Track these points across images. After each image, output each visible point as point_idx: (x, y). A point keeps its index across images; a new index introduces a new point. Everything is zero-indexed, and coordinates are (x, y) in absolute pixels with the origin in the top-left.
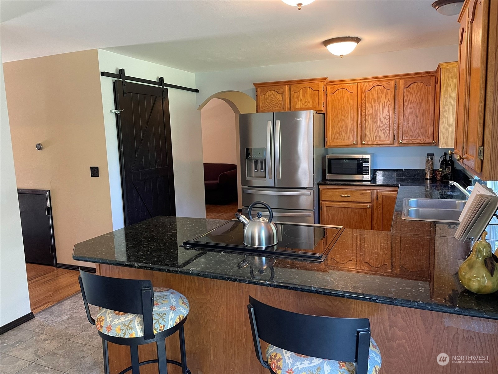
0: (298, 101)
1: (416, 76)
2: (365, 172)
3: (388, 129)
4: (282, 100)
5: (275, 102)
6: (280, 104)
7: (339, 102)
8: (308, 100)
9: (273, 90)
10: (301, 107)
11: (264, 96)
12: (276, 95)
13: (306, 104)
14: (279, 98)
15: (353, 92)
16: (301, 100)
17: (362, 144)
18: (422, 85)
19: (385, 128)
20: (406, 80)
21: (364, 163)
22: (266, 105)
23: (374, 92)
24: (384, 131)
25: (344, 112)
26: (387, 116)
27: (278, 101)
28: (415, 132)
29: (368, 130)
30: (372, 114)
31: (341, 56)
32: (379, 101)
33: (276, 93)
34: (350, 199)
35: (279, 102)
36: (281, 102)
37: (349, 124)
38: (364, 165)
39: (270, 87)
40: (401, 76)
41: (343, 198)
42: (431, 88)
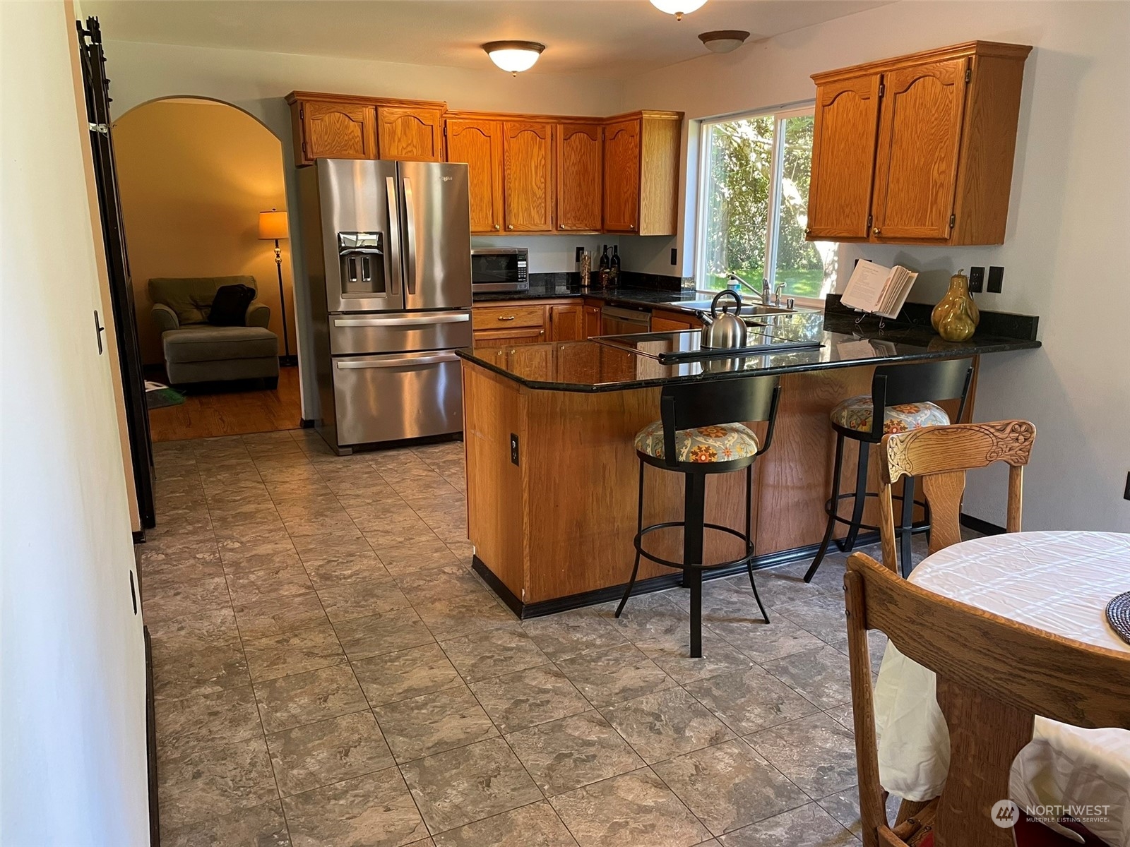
0: (394, 141)
1: (578, 122)
2: (521, 278)
3: (543, 205)
4: (360, 135)
5: (346, 138)
6: (357, 144)
7: (468, 152)
8: (412, 141)
9: (341, 113)
10: (400, 153)
11: (319, 121)
12: (346, 123)
13: (409, 149)
14: (353, 131)
15: (490, 137)
16: (399, 140)
17: (506, 229)
18: (585, 137)
19: (540, 204)
20: (566, 125)
21: (519, 263)
22: (326, 141)
23: (522, 141)
24: (538, 209)
25: (477, 170)
26: (542, 183)
27: (351, 137)
28: (578, 211)
29: (515, 205)
30: (520, 179)
31: (514, 72)
32: (529, 157)
33: (347, 119)
34: (513, 324)
35: (353, 138)
36: (358, 139)
37: (485, 193)
38: (519, 266)
39: (333, 105)
40: (560, 119)
41: (503, 323)
42: (598, 144)
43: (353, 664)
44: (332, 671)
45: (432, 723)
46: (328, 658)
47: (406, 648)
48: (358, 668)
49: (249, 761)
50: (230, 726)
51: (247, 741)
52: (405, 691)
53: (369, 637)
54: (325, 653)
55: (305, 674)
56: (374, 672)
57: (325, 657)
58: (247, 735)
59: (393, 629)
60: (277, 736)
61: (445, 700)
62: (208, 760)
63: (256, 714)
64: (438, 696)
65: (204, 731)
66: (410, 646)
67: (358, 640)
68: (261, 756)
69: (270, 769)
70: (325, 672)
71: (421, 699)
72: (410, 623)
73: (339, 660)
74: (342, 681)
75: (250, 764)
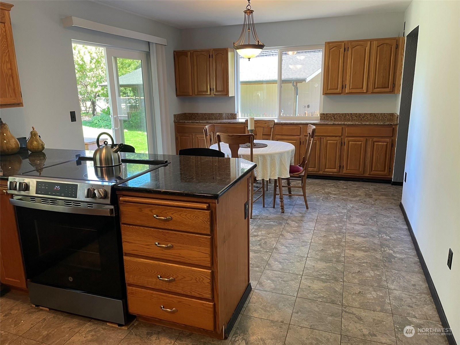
43: (341, 303)
44: (352, 304)
45: (325, 269)
46: (351, 312)
47: (312, 300)
48: (340, 301)
49: (395, 283)
50: (402, 298)
51: (395, 289)
52: (327, 282)
53: (326, 315)
54: (351, 316)
55: (365, 308)
56: (334, 296)
57: (352, 313)
58: (395, 292)
59: (310, 314)
60: (383, 287)
61: (315, 273)
62: (410, 288)
63: (391, 299)
64: (316, 275)
65: (414, 300)
66: (310, 300)
67: (331, 316)
68: (390, 282)
69: (387, 277)
70: (356, 305)
71: (323, 277)
72: (300, 313)
73: (347, 308)
74: (350, 298)
75: (394, 282)
